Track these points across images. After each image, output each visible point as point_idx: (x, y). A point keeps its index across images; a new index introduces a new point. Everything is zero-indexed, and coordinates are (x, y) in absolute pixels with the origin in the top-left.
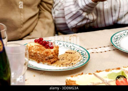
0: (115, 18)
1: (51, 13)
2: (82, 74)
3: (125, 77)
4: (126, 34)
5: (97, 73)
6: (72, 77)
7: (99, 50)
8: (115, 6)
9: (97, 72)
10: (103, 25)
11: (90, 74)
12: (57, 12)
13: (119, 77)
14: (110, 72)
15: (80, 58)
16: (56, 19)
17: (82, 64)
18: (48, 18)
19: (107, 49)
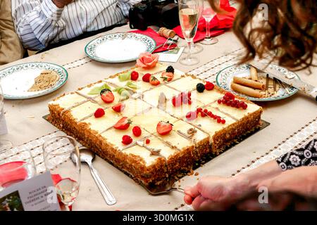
0: (84, 26)
1: (15, 31)
2: (64, 95)
3: (109, 90)
4: (99, 42)
5: (79, 91)
6: (54, 100)
7: (76, 64)
8: (81, 14)
9: (79, 89)
10: (73, 36)
11: (72, 93)
12: (21, 30)
13: (103, 92)
14: (92, 87)
15: (58, 77)
16: (23, 37)
17: (61, 83)
18: (10, 37)
19: (83, 61)
